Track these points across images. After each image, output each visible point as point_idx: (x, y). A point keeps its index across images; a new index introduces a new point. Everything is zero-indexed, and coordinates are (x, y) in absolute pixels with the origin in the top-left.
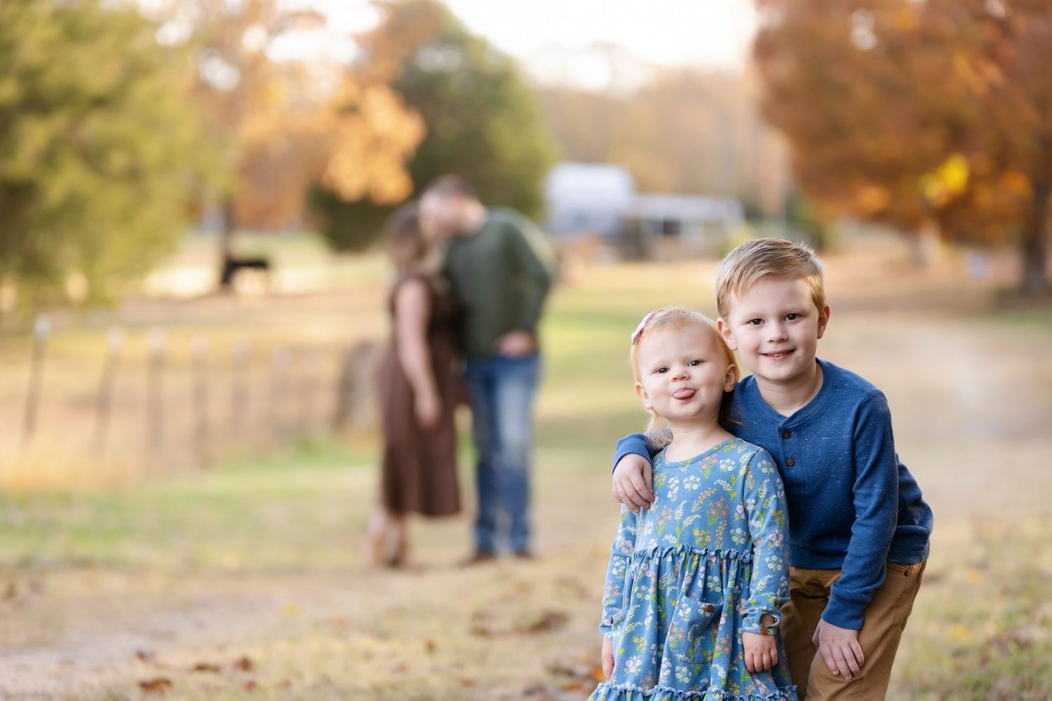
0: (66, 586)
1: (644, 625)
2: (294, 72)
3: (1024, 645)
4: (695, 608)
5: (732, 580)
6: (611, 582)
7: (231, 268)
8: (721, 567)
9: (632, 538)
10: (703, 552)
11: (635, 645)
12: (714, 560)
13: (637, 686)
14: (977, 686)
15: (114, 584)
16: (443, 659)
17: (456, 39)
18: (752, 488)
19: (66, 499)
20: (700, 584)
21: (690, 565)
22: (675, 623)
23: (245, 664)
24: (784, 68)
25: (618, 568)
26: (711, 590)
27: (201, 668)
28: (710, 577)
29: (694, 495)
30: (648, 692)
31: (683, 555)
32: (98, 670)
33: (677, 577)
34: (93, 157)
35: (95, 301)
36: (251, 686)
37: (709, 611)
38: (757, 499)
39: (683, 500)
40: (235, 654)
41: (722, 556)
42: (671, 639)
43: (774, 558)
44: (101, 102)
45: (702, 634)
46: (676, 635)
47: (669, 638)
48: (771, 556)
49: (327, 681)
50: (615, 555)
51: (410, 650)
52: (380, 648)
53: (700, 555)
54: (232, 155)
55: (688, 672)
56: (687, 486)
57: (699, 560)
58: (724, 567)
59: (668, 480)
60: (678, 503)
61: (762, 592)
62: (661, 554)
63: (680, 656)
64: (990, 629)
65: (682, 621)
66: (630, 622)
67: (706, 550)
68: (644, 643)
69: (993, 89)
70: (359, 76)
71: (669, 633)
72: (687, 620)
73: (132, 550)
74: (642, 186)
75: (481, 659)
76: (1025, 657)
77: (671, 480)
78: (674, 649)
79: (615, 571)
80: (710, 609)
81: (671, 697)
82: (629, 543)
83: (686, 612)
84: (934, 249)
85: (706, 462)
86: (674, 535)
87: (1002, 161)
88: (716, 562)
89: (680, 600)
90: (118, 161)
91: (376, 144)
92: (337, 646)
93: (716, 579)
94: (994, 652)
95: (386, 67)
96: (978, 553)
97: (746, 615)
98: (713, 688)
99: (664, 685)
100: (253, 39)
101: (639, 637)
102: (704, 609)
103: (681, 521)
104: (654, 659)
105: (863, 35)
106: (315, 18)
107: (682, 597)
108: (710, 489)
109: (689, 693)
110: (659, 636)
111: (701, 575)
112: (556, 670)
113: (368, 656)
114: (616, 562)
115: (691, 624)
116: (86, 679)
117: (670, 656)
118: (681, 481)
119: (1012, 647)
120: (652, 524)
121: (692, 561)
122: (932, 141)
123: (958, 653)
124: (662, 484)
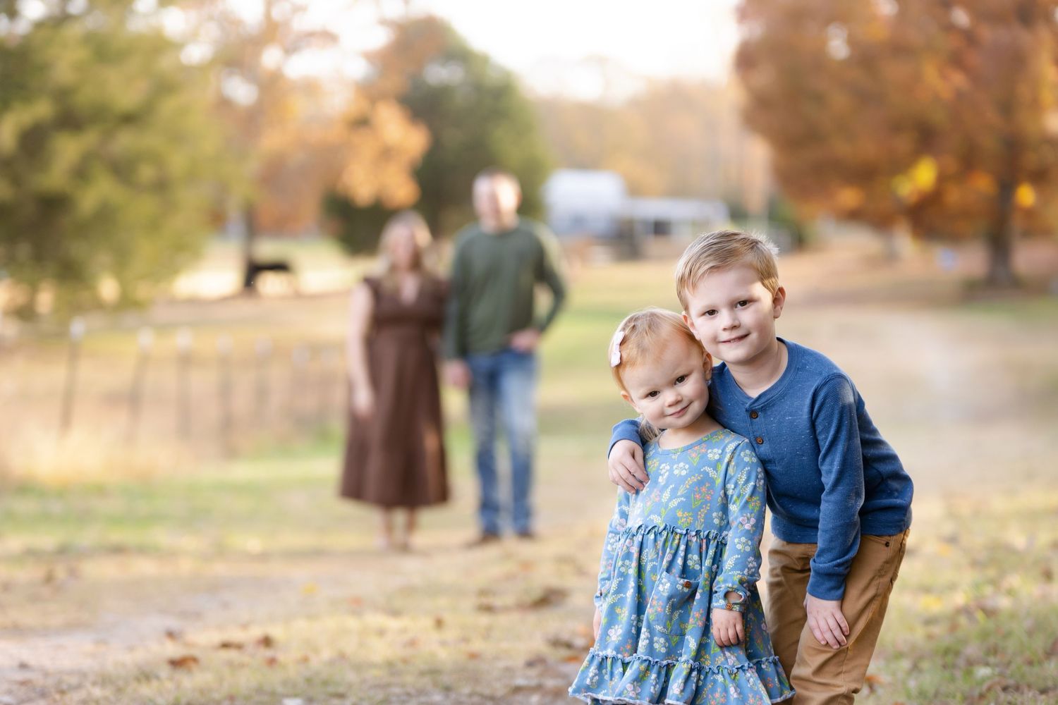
0: (101, 570)
1: (626, 597)
2: (310, 88)
3: (990, 613)
4: (674, 584)
5: (711, 558)
6: (606, 557)
7: (254, 270)
8: (701, 547)
9: (624, 515)
10: (684, 532)
11: (618, 615)
12: (694, 539)
13: (617, 653)
14: (947, 652)
15: (145, 567)
16: (450, 634)
17: (459, 54)
18: (732, 474)
19: (101, 491)
20: (680, 561)
21: (672, 544)
22: (654, 596)
23: (267, 642)
24: (765, 77)
25: (612, 544)
26: (691, 568)
27: (226, 645)
28: (690, 556)
29: (682, 480)
30: (627, 659)
31: (665, 533)
32: (131, 649)
33: (658, 554)
34: (122, 170)
35: (127, 303)
36: (272, 662)
37: (687, 587)
38: (736, 485)
39: (672, 484)
40: (256, 632)
41: (702, 536)
42: (650, 612)
43: (743, 539)
44: (130, 119)
45: (681, 608)
46: (655, 607)
47: (649, 610)
48: (740, 538)
49: (342, 657)
50: (611, 532)
51: (419, 625)
52: (393, 624)
53: (681, 534)
54: (253, 166)
55: (665, 643)
56: (676, 472)
57: (680, 539)
58: (704, 546)
59: (660, 465)
60: (666, 486)
61: (730, 571)
62: (645, 531)
63: (659, 628)
64: (960, 599)
65: (662, 595)
66: (613, 594)
67: (687, 530)
68: (626, 614)
69: (959, 95)
70: (370, 92)
71: (649, 606)
72: (666, 594)
73: (161, 536)
74: (634, 190)
75: (487, 634)
76: (990, 625)
77: (663, 465)
78: (653, 621)
79: (609, 548)
80: (688, 585)
81: (649, 665)
82: (623, 521)
83: (666, 587)
84: (905, 244)
85: (696, 451)
86: (660, 515)
87: (969, 162)
88: (696, 541)
89: (661, 576)
90: (146, 173)
91: (386, 154)
92: (352, 623)
93: (696, 557)
94: (963, 620)
95: (395, 82)
96: (948, 528)
97: (716, 592)
98: (684, 658)
99: (642, 653)
100: (271, 58)
101: (621, 608)
102: (683, 585)
103: (667, 503)
104: (633, 628)
105: (838, 46)
106: (327, 37)
107: (662, 573)
108: (697, 475)
109: (665, 663)
110: (640, 608)
111: (681, 553)
112: (556, 643)
113: (381, 633)
114: (610, 539)
115: (670, 598)
116: (119, 657)
117: (649, 627)
118: (672, 467)
119: (980, 616)
120: (642, 505)
121: (674, 539)
122: (903, 144)
123: (930, 621)
124: (654, 469)
